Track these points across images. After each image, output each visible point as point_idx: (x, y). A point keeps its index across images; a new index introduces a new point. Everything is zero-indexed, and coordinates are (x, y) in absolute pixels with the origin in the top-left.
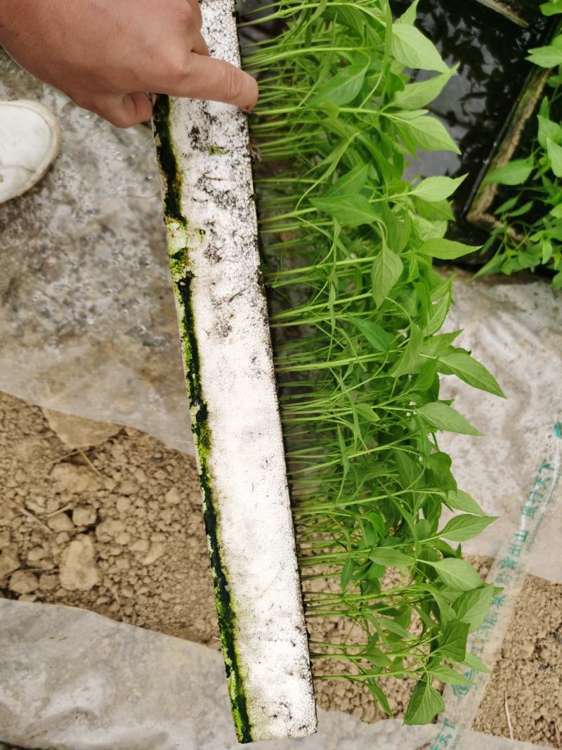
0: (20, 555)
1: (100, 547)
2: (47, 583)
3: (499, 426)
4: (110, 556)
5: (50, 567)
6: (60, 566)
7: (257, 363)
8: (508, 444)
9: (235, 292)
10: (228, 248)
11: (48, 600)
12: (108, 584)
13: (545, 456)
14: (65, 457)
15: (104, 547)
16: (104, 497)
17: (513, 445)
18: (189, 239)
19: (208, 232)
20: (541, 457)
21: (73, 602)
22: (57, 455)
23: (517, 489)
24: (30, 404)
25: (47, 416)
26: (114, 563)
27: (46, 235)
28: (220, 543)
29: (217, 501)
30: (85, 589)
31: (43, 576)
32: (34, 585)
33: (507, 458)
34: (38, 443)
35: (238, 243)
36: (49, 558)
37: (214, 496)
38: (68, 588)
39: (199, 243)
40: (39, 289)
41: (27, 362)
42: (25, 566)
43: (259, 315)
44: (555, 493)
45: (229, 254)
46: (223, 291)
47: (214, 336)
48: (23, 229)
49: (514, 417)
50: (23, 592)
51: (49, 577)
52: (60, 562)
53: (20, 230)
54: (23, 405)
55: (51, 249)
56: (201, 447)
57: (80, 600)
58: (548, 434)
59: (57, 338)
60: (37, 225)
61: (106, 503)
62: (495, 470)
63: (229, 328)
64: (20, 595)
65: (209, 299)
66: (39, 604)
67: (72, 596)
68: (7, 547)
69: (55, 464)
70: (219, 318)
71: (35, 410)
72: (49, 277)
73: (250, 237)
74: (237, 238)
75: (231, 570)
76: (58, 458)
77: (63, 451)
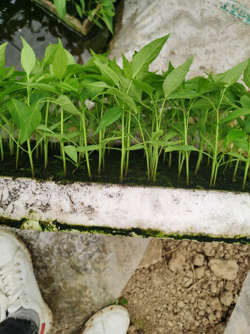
0: (212, 297)
1: (217, 256)
2: (230, 287)
3: (196, 31)
4: (223, 252)
5: (222, 283)
6: (222, 278)
7: (113, 195)
8: (207, 27)
9: (69, 199)
10: (42, 198)
11: (240, 288)
12: (238, 257)
13: (219, 7)
14: (166, 262)
15: (218, 254)
16: (191, 248)
17: (209, 24)
18: (35, 219)
19: (32, 208)
20: (219, 9)
21: (244, 276)
22: (164, 266)
23: (235, 25)
24: (134, 273)
25: (142, 267)
26: (228, 250)
27: (53, 247)
28: (219, 237)
29: (192, 233)
30: (238, 268)
31: (226, 288)
32: (230, 293)
33: (216, 29)
34: (155, 274)
35: (40, 192)
36: (218, 282)
37: (189, 234)
38: (235, 277)
39: (37, 214)
40: (78, 256)
41: (113, 270)
42: (219, 296)
43: (84, 188)
44: (242, 3)
45: (46, 198)
46: (67, 206)
47: (93, 216)
48: (47, 257)
49: (193, 22)
50: (232, 300)
51: (227, 285)
52: (221, 277)
53: (48, 259)
54: (134, 277)
55: (59, 246)
56: (157, 236)
57: (243, 273)
58: (207, 3)
59: (104, 253)
60: (47, 250)
61: (195, 247)
62: (221, 36)
63: (89, 207)
64: (233, 301)
65: (70, 215)
66: (241, 294)
67: (240, 276)
68: (207, 302)
69: (168, 268)
70: (82, 211)
71: (138, 272)
72: (72, 250)
73: (37, 185)
74: (37, 192)
75: (238, 234)
76: (165, 266)
77: (162, 262)
